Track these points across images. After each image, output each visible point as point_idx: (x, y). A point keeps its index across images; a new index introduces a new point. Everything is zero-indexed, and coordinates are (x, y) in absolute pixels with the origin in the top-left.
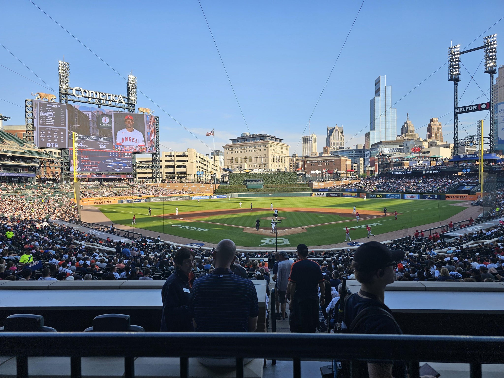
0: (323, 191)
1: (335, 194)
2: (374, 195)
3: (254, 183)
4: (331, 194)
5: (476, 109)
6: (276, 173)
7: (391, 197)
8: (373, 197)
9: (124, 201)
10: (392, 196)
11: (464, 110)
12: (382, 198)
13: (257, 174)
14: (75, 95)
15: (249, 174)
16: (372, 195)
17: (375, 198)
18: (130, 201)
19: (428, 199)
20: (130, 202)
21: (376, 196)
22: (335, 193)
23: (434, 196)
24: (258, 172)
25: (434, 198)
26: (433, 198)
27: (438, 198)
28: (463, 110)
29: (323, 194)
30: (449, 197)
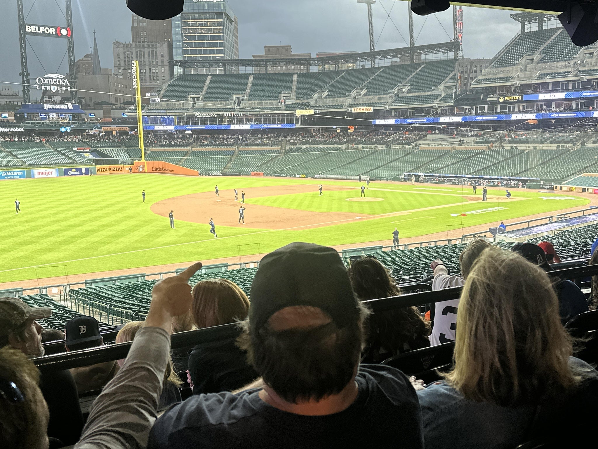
5: (54, 33)
7: (9, 176)
10: (10, 174)
11: (38, 31)
19: (72, 175)
23: (80, 170)
25: (81, 174)
26: (79, 173)
27: (87, 173)
28: (36, 30)
30: (101, 170)
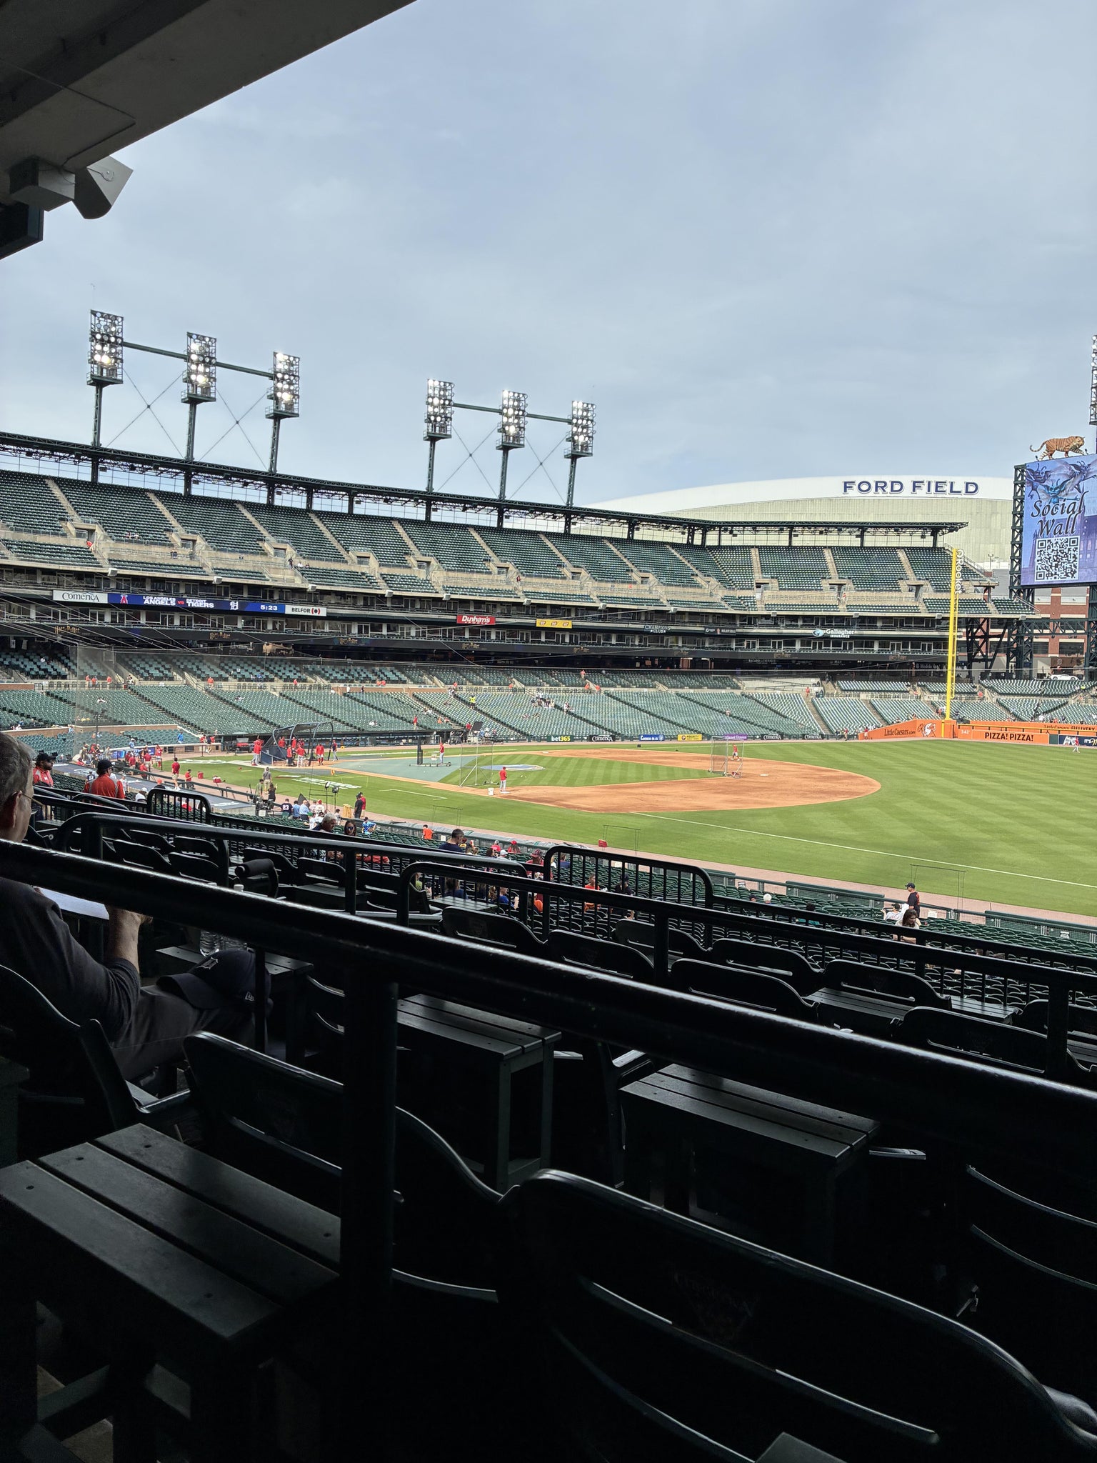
9: (1067, 738)
18: (1086, 741)
20: (1088, 744)
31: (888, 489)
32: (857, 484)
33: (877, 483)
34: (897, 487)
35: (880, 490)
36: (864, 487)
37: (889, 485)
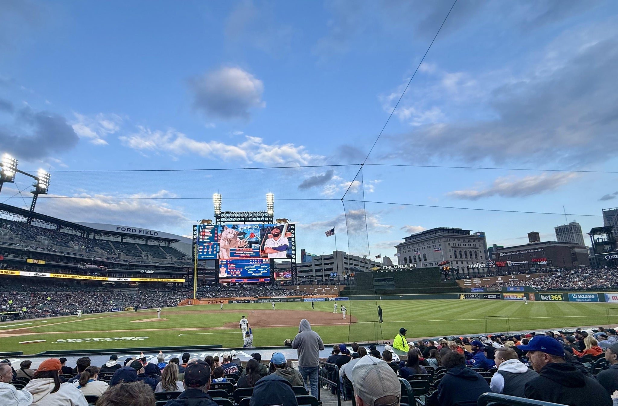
0: (476, 291)
1: (492, 296)
2: (547, 295)
3: (383, 283)
4: (487, 295)
6: (411, 269)
7: (580, 299)
8: (545, 300)
10: (581, 297)
12: (562, 300)
13: (387, 271)
14: (225, 217)
15: (377, 272)
16: (545, 295)
17: (549, 300)
21: (551, 298)
22: (492, 294)
24: (389, 270)
29: (476, 296)
31: (131, 231)
32: (121, 228)
33: (128, 228)
34: (134, 231)
35: (128, 231)
36: (123, 229)
37: (131, 230)
